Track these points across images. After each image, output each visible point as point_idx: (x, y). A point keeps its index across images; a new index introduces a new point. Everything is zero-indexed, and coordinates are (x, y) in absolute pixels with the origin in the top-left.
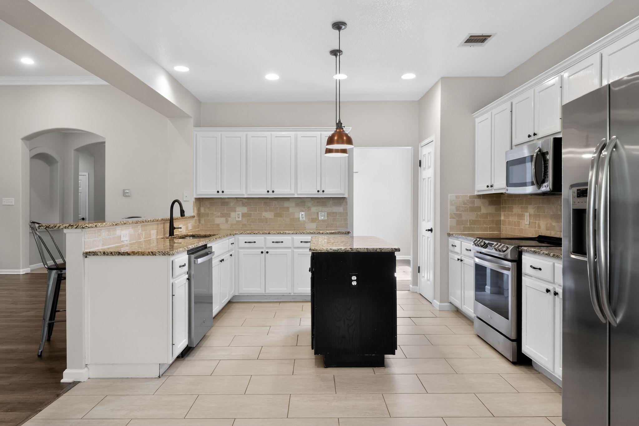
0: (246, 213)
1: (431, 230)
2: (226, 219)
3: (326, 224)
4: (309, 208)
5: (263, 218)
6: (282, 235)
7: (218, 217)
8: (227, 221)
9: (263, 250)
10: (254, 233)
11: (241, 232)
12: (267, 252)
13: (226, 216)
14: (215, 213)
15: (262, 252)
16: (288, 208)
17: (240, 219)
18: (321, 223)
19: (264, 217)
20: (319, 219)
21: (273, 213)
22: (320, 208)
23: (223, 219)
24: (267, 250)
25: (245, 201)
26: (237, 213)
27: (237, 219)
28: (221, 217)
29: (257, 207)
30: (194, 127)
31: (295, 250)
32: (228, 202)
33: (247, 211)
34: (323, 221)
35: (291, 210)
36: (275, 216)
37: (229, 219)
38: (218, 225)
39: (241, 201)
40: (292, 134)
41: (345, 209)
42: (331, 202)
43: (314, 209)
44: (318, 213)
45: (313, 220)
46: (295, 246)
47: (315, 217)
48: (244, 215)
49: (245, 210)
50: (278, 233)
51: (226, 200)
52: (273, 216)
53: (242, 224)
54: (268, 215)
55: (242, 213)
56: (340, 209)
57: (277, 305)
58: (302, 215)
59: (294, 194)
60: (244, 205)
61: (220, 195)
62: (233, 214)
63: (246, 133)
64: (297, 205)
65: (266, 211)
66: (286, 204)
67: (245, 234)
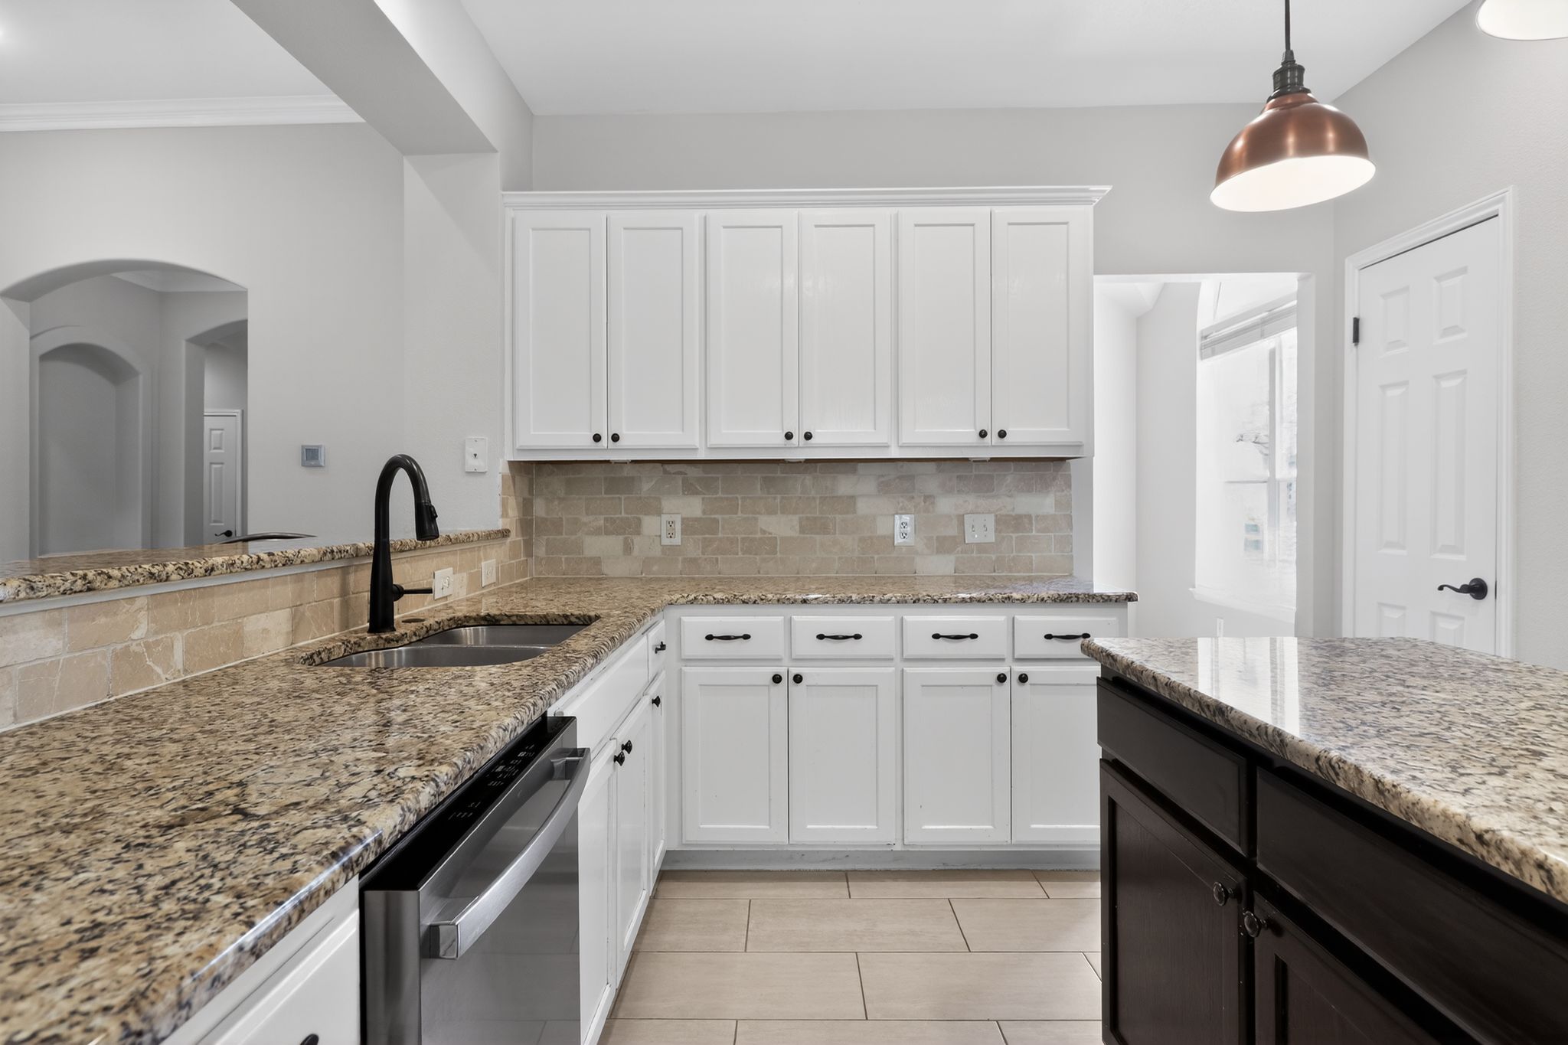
0: (697, 520)
1: (1477, 589)
2: (626, 539)
3: (994, 557)
4: (929, 498)
5: (759, 535)
6: (856, 609)
7: (597, 532)
8: (628, 549)
9: (781, 670)
10: (744, 602)
11: (692, 597)
12: (798, 679)
13: (629, 529)
14: (585, 519)
15: (777, 679)
16: (852, 498)
17: (677, 540)
18: (974, 555)
19: (764, 532)
20: (967, 542)
21: (795, 519)
22: (970, 501)
23: (614, 543)
24: (794, 671)
25: (693, 472)
26: (665, 518)
27: (666, 541)
28: (607, 533)
29: (739, 496)
30: (504, 189)
31: (910, 670)
32: (633, 478)
33: (704, 512)
34: (982, 547)
35: (863, 507)
36: (802, 530)
37: (637, 539)
38: (597, 561)
39: (680, 473)
40: (881, 215)
41: (1064, 505)
42: (1011, 477)
43: (946, 505)
44: (961, 520)
45: (943, 546)
46: (909, 652)
47: (952, 531)
48: (690, 526)
49: (694, 507)
50: (841, 601)
51: (627, 472)
52: (797, 527)
53: (684, 560)
54: (780, 525)
55: (683, 519)
56: (1042, 504)
57: (838, 889)
58: (904, 525)
59: (887, 447)
60: (689, 489)
61: (606, 452)
62: (651, 524)
63: (702, 212)
64: (885, 488)
65: (771, 512)
66: (845, 485)
67: (708, 602)
